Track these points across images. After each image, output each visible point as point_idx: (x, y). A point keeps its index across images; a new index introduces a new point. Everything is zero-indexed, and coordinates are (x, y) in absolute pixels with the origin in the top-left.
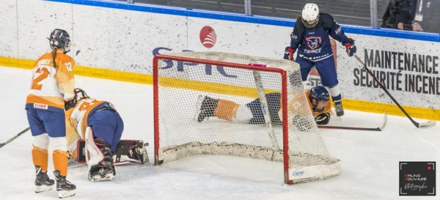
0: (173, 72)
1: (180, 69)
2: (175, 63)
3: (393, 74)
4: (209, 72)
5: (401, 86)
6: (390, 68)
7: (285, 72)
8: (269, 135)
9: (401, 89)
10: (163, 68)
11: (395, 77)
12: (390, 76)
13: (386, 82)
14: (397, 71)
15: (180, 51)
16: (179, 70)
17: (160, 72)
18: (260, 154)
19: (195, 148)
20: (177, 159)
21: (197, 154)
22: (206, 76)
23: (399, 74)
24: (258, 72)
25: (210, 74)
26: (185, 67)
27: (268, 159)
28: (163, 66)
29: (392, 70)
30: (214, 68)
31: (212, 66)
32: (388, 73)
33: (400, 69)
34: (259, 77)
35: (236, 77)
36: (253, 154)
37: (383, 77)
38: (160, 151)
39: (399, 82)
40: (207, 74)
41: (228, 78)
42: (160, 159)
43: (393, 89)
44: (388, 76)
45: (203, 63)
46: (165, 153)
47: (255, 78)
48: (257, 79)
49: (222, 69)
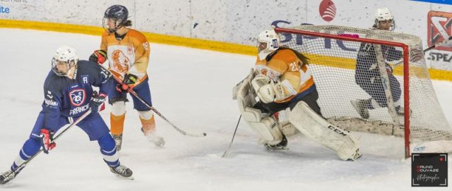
0: (292, 45)
1: (299, 42)
2: (294, 36)
4: (328, 46)
7: (407, 46)
8: (390, 109)
15: (299, 24)
18: (379, 129)
22: (326, 49)
25: (330, 48)
26: (304, 41)
27: (387, 134)
30: (333, 42)
31: (333, 40)
36: (371, 129)
41: (347, 51)
45: (322, 36)
49: (342, 43)
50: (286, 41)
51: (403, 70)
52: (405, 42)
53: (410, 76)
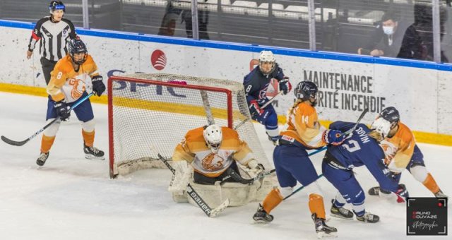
0: (127, 92)
1: (133, 89)
2: (128, 84)
3: (330, 93)
4: (159, 92)
5: (337, 104)
6: (327, 87)
7: (231, 92)
9: (337, 107)
10: (117, 89)
11: (332, 96)
12: (328, 95)
13: (324, 100)
14: (334, 90)
15: (133, 73)
16: (132, 91)
17: (114, 92)
19: (145, 163)
20: (130, 173)
21: (147, 168)
23: (336, 94)
24: (205, 91)
25: (161, 94)
26: (138, 88)
28: (116, 87)
29: (329, 90)
30: (164, 88)
31: (163, 87)
32: (326, 92)
33: (337, 88)
34: (206, 96)
35: (185, 97)
37: (321, 96)
38: (115, 166)
39: (336, 100)
40: (158, 94)
41: (177, 98)
42: (115, 174)
43: (330, 107)
44: (326, 96)
45: (154, 84)
46: (119, 168)
47: (203, 97)
48: (205, 98)
49: (172, 90)
50: (121, 88)
51: (227, 114)
52: (229, 88)
53: (233, 119)
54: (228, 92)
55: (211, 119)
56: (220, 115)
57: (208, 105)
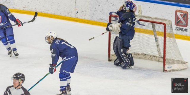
7: (165, 24)
8: (158, 50)
10: (113, 21)
18: (153, 59)
24: (154, 23)
27: (156, 61)
28: (113, 20)
34: (154, 26)
35: (144, 25)
36: (150, 58)
38: (110, 56)
41: (141, 26)
42: (110, 59)
46: (112, 56)
48: (153, 27)
49: (139, 22)
50: (115, 20)
51: (163, 34)
52: (165, 22)
53: (166, 37)
54: (165, 25)
55: (156, 36)
56: (160, 35)
57: (155, 30)
